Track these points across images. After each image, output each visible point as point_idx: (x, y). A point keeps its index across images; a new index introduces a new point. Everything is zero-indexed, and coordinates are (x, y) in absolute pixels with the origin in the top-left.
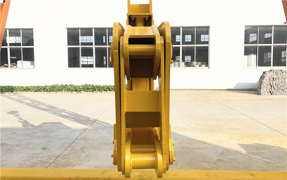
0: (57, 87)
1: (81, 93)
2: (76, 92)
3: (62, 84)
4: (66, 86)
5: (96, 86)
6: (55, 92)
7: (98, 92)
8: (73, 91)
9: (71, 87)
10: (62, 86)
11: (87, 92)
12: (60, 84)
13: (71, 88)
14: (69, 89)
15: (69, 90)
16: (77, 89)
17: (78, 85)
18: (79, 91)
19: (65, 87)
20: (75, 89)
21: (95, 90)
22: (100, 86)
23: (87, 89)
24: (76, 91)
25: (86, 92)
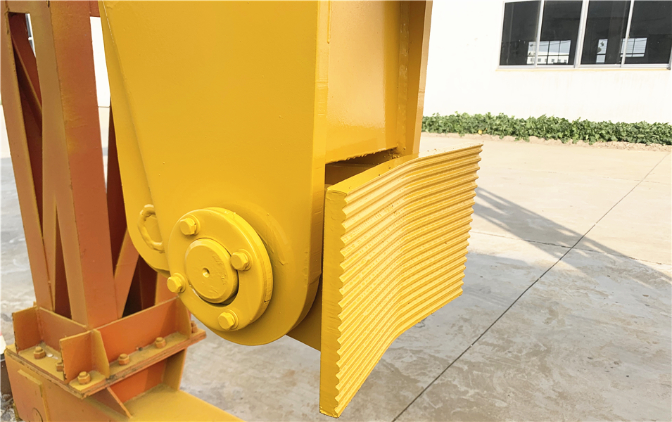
0: (464, 121)
1: (529, 141)
2: (513, 138)
3: (478, 114)
4: (487, 120)
5: (576, 123)
6: (457, 134)
7: (581, 142)
8: (505, 133)
9: (502, 121)
10: (477, 118)
11: (546, 138)
12: (472, 113)
13: (500, 125)
14: (495, 127)
15: (496, 130)
16: (518, 128)
17: (520, 118)
18: (523, 136)
19: (484, 121)
20: (511, 130)
21: (572, 135)
22: (589, 122)
23: (548, 132)
24: (513, 133)
25: (543, 139)
